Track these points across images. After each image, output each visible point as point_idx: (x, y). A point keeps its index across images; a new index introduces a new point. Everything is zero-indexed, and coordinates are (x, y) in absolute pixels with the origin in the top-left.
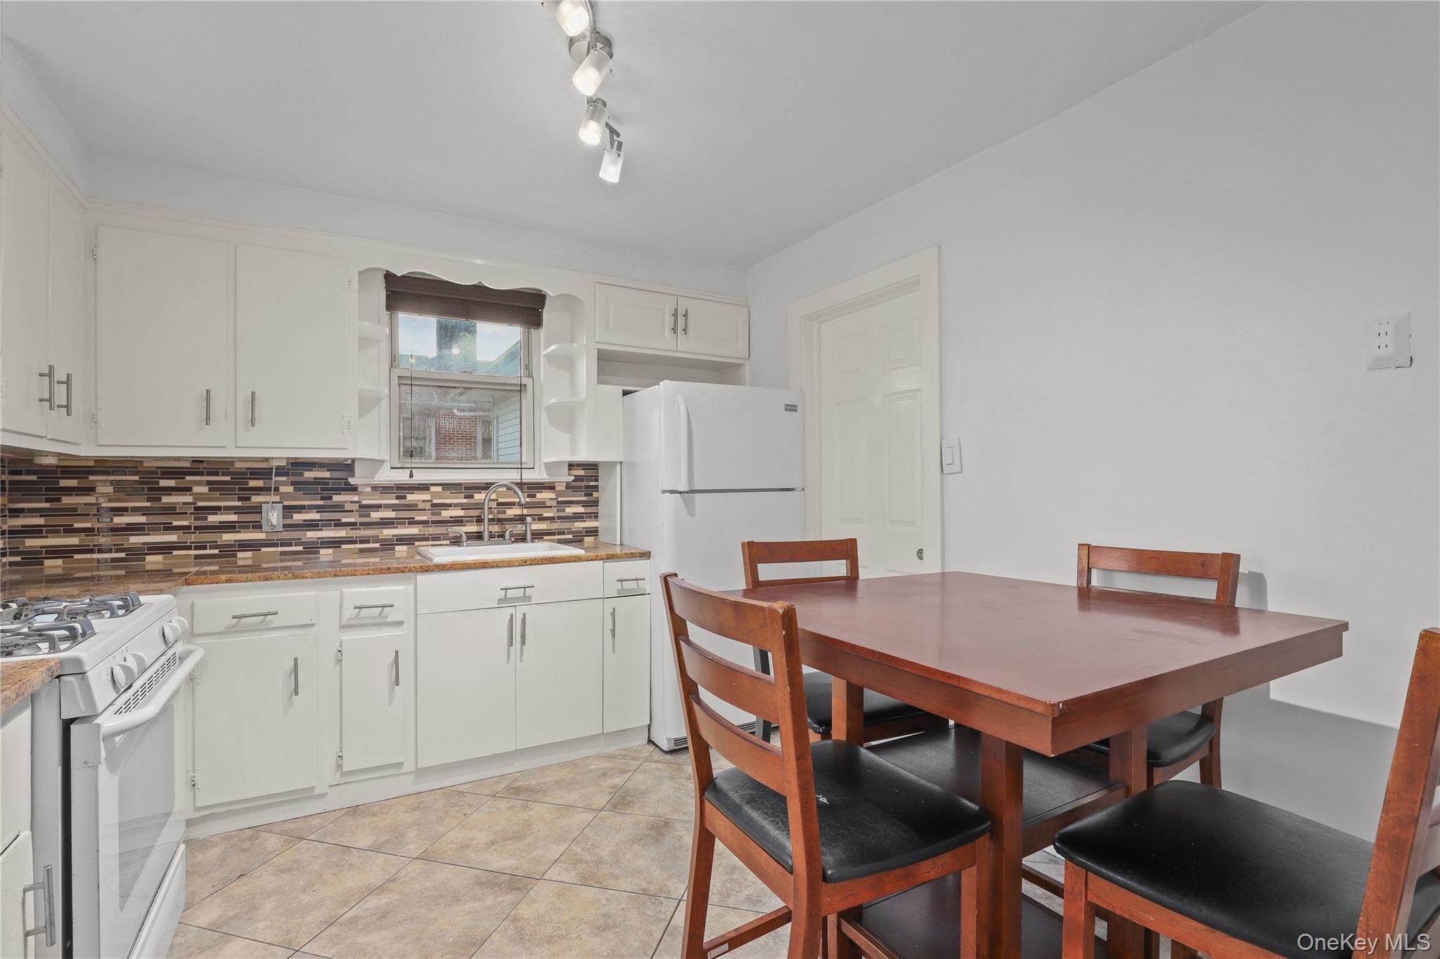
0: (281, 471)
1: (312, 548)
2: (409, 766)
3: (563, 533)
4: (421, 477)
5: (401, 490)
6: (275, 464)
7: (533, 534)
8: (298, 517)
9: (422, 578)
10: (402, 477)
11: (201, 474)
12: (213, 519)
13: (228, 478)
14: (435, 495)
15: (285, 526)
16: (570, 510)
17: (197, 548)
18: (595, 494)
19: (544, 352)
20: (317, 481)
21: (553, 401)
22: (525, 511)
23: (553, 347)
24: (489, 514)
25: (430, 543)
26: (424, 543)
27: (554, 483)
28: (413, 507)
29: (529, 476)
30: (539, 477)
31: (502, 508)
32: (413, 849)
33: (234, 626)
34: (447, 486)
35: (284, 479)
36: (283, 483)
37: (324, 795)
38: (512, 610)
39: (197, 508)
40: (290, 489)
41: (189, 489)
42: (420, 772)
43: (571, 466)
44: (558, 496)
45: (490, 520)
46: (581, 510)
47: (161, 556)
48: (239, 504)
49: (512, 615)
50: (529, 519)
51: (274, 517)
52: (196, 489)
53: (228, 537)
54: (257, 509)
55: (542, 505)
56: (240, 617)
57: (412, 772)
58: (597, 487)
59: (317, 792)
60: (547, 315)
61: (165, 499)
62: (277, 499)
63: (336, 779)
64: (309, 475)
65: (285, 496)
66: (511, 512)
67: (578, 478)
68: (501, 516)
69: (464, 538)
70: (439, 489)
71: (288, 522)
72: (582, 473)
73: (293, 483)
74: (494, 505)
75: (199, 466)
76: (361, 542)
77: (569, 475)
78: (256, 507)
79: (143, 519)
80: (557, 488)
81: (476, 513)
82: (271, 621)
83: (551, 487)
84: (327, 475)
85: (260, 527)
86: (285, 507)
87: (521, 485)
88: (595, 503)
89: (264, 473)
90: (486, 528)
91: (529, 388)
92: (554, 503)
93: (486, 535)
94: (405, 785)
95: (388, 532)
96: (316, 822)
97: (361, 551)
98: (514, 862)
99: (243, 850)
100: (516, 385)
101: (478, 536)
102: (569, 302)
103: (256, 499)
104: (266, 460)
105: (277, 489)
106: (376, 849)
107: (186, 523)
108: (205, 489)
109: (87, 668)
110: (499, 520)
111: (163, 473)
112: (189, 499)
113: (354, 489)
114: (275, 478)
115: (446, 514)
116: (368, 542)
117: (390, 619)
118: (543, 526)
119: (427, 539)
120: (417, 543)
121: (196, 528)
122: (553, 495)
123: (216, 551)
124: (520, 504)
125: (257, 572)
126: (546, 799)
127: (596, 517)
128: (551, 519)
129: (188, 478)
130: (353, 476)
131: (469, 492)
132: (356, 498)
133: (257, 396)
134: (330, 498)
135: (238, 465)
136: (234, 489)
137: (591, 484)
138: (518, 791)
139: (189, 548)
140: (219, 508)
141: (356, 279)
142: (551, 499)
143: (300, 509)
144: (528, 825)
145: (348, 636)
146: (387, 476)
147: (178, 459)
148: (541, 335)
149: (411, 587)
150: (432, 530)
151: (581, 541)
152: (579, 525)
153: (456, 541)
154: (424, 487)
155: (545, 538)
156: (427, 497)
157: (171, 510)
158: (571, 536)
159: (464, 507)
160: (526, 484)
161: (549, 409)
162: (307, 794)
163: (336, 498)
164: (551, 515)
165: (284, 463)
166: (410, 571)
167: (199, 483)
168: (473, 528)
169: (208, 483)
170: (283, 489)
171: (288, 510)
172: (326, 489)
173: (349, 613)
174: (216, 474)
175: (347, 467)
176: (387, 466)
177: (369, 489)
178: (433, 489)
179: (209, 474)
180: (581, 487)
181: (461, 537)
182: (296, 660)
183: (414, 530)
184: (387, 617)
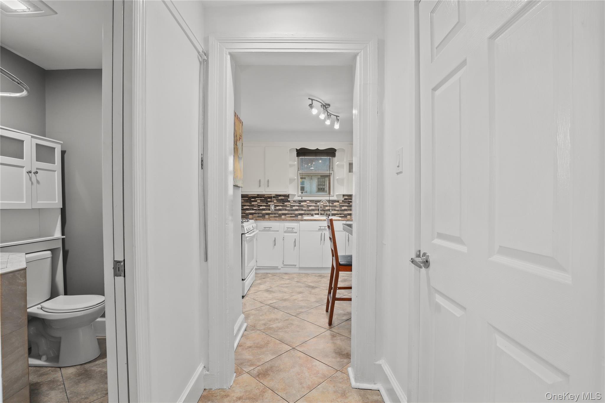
0: (274, 197)
1: (280, 215)
2: (297, 266)
3: (341, 214)
4: (304, 198)
5: (300, 202)
6: (273, 195)
7: (332, 214)
8: (277, 208)
9: (301, 222)
10: (300, 198)
11: (259, 198)
12: (261, 208)
13: (264, 199)
14: (308, 203)
15: (275, 210)
16: (343, 208)
17: (258, 214)
18: (351, 204)
19: (336, 164)
20: (281, 199)
21: (337, 178)
22: (331, 208)
23: (338, 163)
24: (320, 208)
25: (306, 215)
26: (305, 215)
27: (339, 200)
28: (302, 206)
29: (332, 198)
30: (334, 199)
31: (324, 207)
32: (295, 280)
33: (264, 229)
34: (311, 201)
35: (275, 199)
36: (274, 200)
37: (280, 269)
38: (322, 232)
39: (258, 205)
40: (276, 201)
41: (257, 201)
42: (300, 268)
43: (344, 195)
44: (340, 204)
45: (321, 210)
46: (347, 208)
47: (251, 216)
48: (266, 204)
49: (321, 233)
50: (331, 210)
51: (272, 208)
52: (258, 201)
53: (264, 212)
54: (269, 206)
55: (335, 206)
56: (265, 228)
57: (298, 268)
58: (351, 201)
59: (279, 268)
60: (337, 153)
61: (252, 203)
62: (273, 203)
63: (283, 266)
64: (280, 198)
65: (275, 203)
66: (327, 208)
67: (345, 199)
68: (324, 209)
69: (314, 214)
70: (309, 201)
71: (275, 209)
72: (347, 197)
73: (276, 200)
74: (322, 206)
75: (259, 196)
76: (291, 214)
77: (343, 198)
78: (269, 205)
79: (248, 207)
80: (340, 202)
81: (318, 208)
82: (271, 229)
83: (338, 202)
84: (283, 198)
85: (270, 210)
86: (275, 205)
87: (329, 201)
88: (351, 206)
89: (271, 198)
90: (320, 212)
91: (333, 174)
92: (339, 206)
93: (320, 214)
94: (297, 271)
95: (297, 212)
96: (278, 274)
97: (291, 216)
98: (314, 285)
99: (265, 276)
100: (328, 173)
101: (318, 214)
102: (343, 150)
103: (269, 203)
104: (271, 194)
105: (273, 201)
106: (288, 279)
107: (256, 208)
108: (259, 201)
109: (244, 226)
110: (324, 210)
111: (252, 197)
112: (257, 203)
113: (289, 201)
114: (273, 199)
115: (310, 208)
116: (292, 214)
117: (294, 231)
118: (336, 212)
119: (306, 214)
120: (303, 215)
121: (258, 210)
122: (338, 204)
123: (261, 215)
124: (329, 206)
125: (269, 219)
126: (327, 278)
127: (351, 210)
128: (338, 210)
129: (257, 199)
130: (289, 198)
131: (316, 203)
132: (290, 204)
133: (269, 180)
134: (284, 204)
135: (265, 196)
136: (265, 201)
137: (350, 201)
138: (321, 276)
139: (256, 214)
140: (262, 205)
141: (289, 152)
142: (338, 205)
143: (278, 206)
144: (320, 281)
145: (286, 234)
146: (297, 198)
147: (254, 194)
148: (335, 159)
149: (299, 224)
150: (307, 212)
151: (346, 217)
152: (346, 212)
153: (312, 215)
154: (305, 201)
155: (336, 215)
156: (306, 204)
157: (253, 205)
158: (343, 215)
159: (315, 206)
160: (330, 200)
161: (337, 179)
162: (276, 268)
163: (285, 203)
164: (338, 209)
165: (274, 195)
166: (298, 220)
167: (258, 200)
168: (317, 212)
169: (260, 200)
170: (274, 201)
171: (276, 206)
172: (283, 201)
173: (286, 229)
174: (261, 198)
175: (288, 196)
176: (296, 196)
177: (292, 201)
178: (307, 201)
179: (260, 198)
180: (347, 202)
181: (313, 214)
182: (275, 238)
183: (303, 212)
184: (293, 231)
